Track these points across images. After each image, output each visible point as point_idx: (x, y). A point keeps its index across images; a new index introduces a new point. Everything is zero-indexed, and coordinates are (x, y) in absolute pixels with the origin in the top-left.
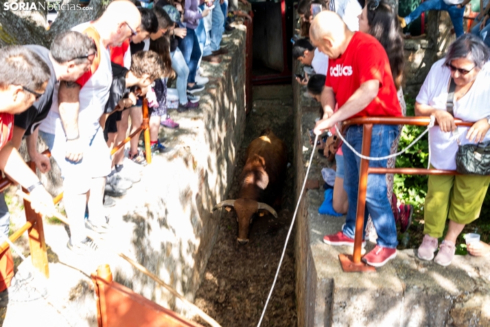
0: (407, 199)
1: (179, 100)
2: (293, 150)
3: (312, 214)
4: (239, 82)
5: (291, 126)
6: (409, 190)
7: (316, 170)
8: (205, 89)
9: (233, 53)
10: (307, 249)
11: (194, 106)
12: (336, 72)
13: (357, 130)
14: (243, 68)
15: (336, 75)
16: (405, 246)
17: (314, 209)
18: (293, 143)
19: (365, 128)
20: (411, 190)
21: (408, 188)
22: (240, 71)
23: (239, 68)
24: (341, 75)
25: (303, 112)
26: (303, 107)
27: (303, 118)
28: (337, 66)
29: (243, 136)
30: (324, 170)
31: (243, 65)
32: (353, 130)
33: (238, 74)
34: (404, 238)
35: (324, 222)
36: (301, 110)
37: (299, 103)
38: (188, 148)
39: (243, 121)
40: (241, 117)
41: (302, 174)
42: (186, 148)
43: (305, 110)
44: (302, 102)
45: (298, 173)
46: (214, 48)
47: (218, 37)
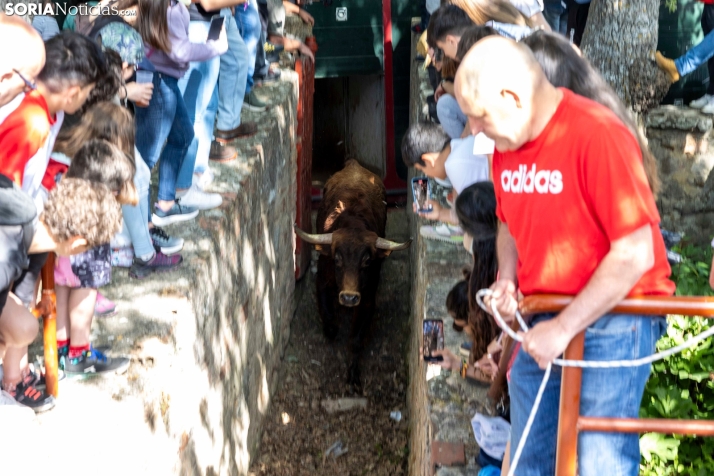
1: (132, 247)
2: (407, 367)
4: (278, 203)
5: (405, 308)
7: (460, 419)
8: (197, 218)
9: (265, 134)
11: (170, 261)
12: (516, 182)
14: (290, 171)
15: (516, 189)
18: (409, 350)
22: (281, 177)
23: (278, 169)
24: (529, 189)
25: (430, 276)
26: (430, 265)
27: (430, 292)
28: (521, 167)
29: (287, 332)
30: (478, 418)
31: (290, 162)
33: (278, 183)
36: (426, 273)
37: (422, 256)
38: (150, 362)
39: (288, 295)
40: (284, 287)
41: (425, 429)
42: (144, 361)
43: (434, 272)
44: (427, 253)
45: (418, 426)
46: (227, 124)
47: (236, 96)
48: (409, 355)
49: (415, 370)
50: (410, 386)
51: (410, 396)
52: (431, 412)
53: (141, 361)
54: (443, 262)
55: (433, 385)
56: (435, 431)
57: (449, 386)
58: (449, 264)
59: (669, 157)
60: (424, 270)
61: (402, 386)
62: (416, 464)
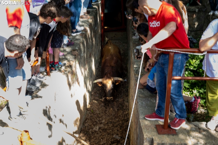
0: (192, 95)
3: (140, 103)
4: (97, 30)
6: (193, 90)
9: (94, 14)
10: (138, 122)
12: (153, 25)
13: (166, 56)
15: (153, 26)
16: (192, 121)
17: (141, 100)
19: (170, 55)
20: (194, 90)
21: (192, 89)
24: (155, 26)
28: (154, 21)
32: (164, 56)
33: (97, 25)
34: (191, 117)
35: (147, 107)
36: (133, 46)
37: (131, 42)
41: (133, 81)
42: (69, 66)
43: (135, 45)
44: (133, 41)
45: (131, 81)
48: (128, 65)
49: (130, 68)
50: (128, 72)
51: (128, 74)
52: (135, 77)
54: (137, 43)
55: (135, 71)
56: (136, 81)
58: (138, 44)
60: (132, 45)
61: (126, 73)
62: (131, 89)
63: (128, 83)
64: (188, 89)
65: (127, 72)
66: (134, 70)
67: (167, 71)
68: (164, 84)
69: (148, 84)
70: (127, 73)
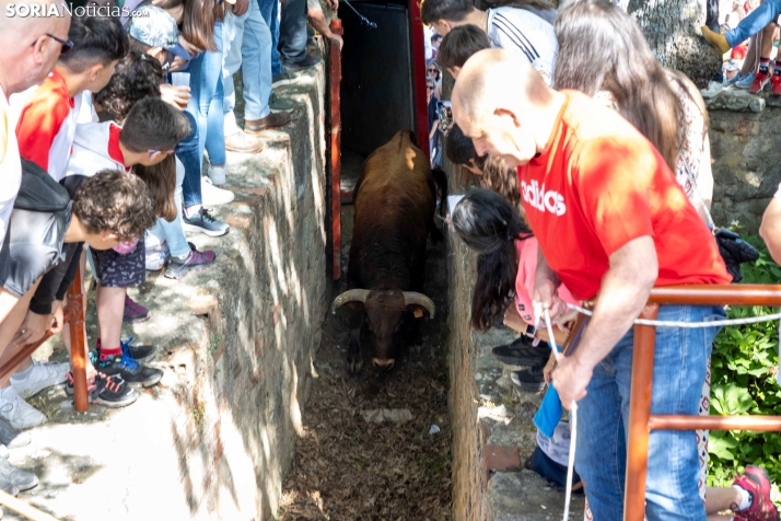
4: (307, 199)
22: (309, 171)
23: (306, 162)
28: (532, 181)
31: (318, 154)
33: (306, 177)
38: (182, 368)
39: (319, 296)
40: (315, 288)
41: (474, 433)
42: (176, 368)
45: (464, 430)
46: (253, 113)
47: (262, 84)
48: (450, 357)
49: (457, 373)
50: (451, 390)
51: (451, 400)
53: (172, 367)
55: (482, 386)
56: (487, 435)
57: (499, 387)
59: (719, 140)
61: (442, 389)
62: (463, 470)
63: (450, 441)
64: (729, 464)
65: (447, 388)
66: (478, 382)
67: (629, 386)
68: (615, 448)
69: (544, 449)
70: (445, 392)
